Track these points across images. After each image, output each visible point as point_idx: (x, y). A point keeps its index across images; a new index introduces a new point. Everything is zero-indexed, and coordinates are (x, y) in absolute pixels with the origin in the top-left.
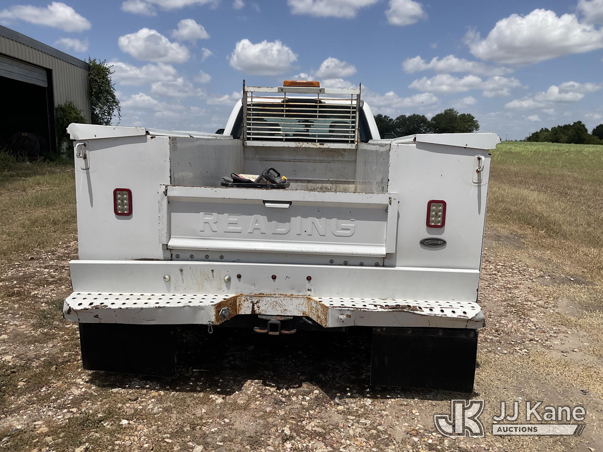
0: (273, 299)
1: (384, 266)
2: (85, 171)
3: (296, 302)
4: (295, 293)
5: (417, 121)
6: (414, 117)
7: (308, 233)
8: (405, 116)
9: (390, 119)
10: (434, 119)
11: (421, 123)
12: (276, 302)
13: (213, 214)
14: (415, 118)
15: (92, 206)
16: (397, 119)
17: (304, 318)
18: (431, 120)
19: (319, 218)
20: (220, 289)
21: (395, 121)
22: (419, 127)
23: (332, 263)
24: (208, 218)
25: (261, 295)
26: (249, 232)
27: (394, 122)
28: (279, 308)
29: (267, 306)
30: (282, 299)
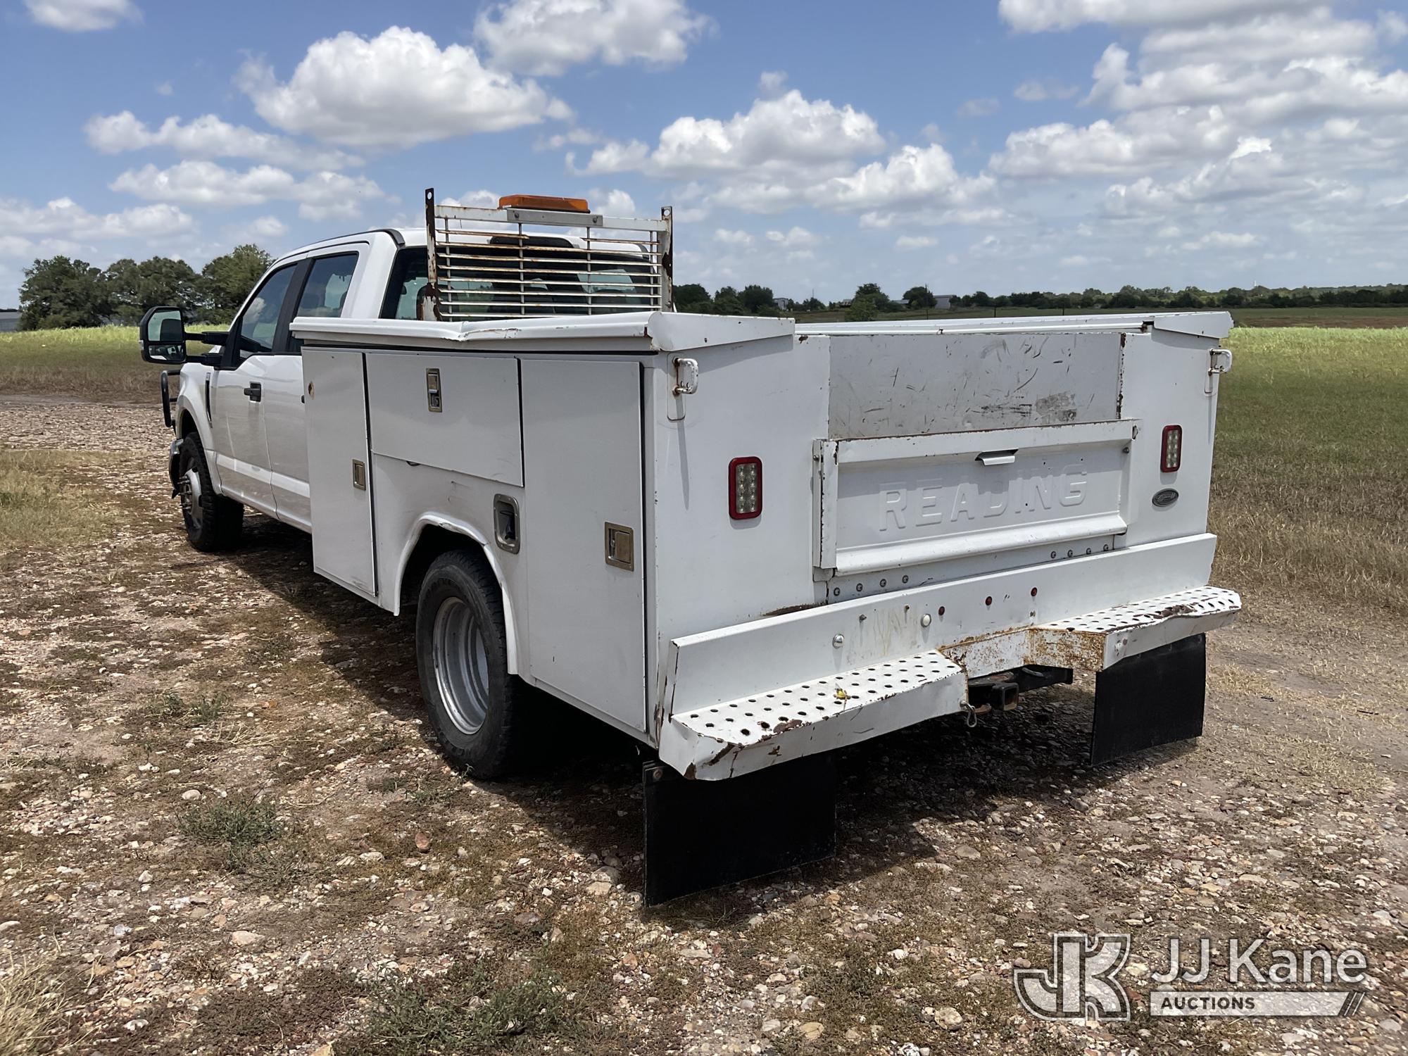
0: (985, 644)
1: (1114, 549)
2: (676, 424)
3: (1016, 640)
4: (1014, 626)
5: (167, 276)
6: (158, 265)
7: (1030, 507)
8: (131, 261)
9: (90, 270)
10: (209, 269)
11: (178, 278)
12: (990, 649)
13: (900, 491)
14: (161, 268)
15: (687, 507)
16: (113, 268)
17: (1026, 670)
18: (204, 272)
19: (1044, 476)
20: (914, 643)
21: (107, 275)
22: (174, 289)
23: (1054, 558)
24: (893, 501)
25: (969, 641)
26: (952, 518)
27: (103, 276)
28: (993, 661)
29: (976, 661)
30: (997, 640)
